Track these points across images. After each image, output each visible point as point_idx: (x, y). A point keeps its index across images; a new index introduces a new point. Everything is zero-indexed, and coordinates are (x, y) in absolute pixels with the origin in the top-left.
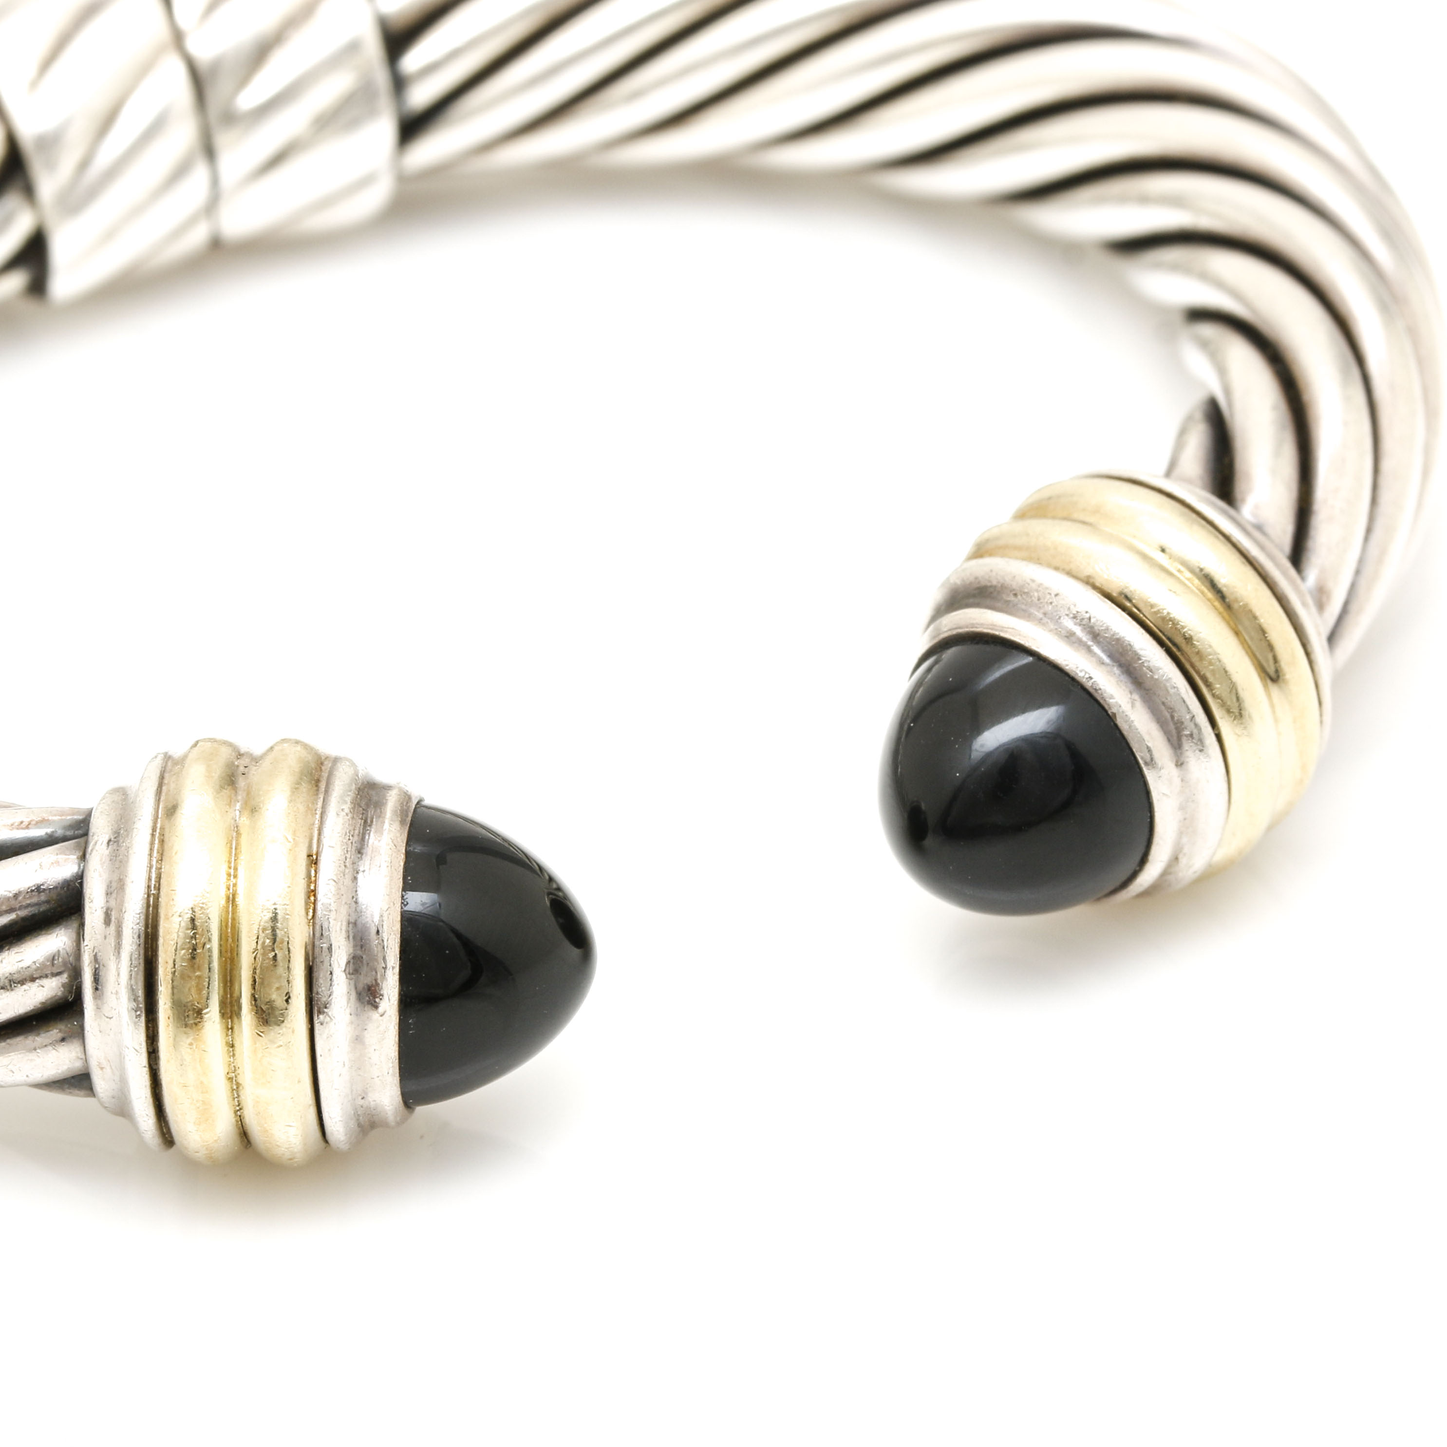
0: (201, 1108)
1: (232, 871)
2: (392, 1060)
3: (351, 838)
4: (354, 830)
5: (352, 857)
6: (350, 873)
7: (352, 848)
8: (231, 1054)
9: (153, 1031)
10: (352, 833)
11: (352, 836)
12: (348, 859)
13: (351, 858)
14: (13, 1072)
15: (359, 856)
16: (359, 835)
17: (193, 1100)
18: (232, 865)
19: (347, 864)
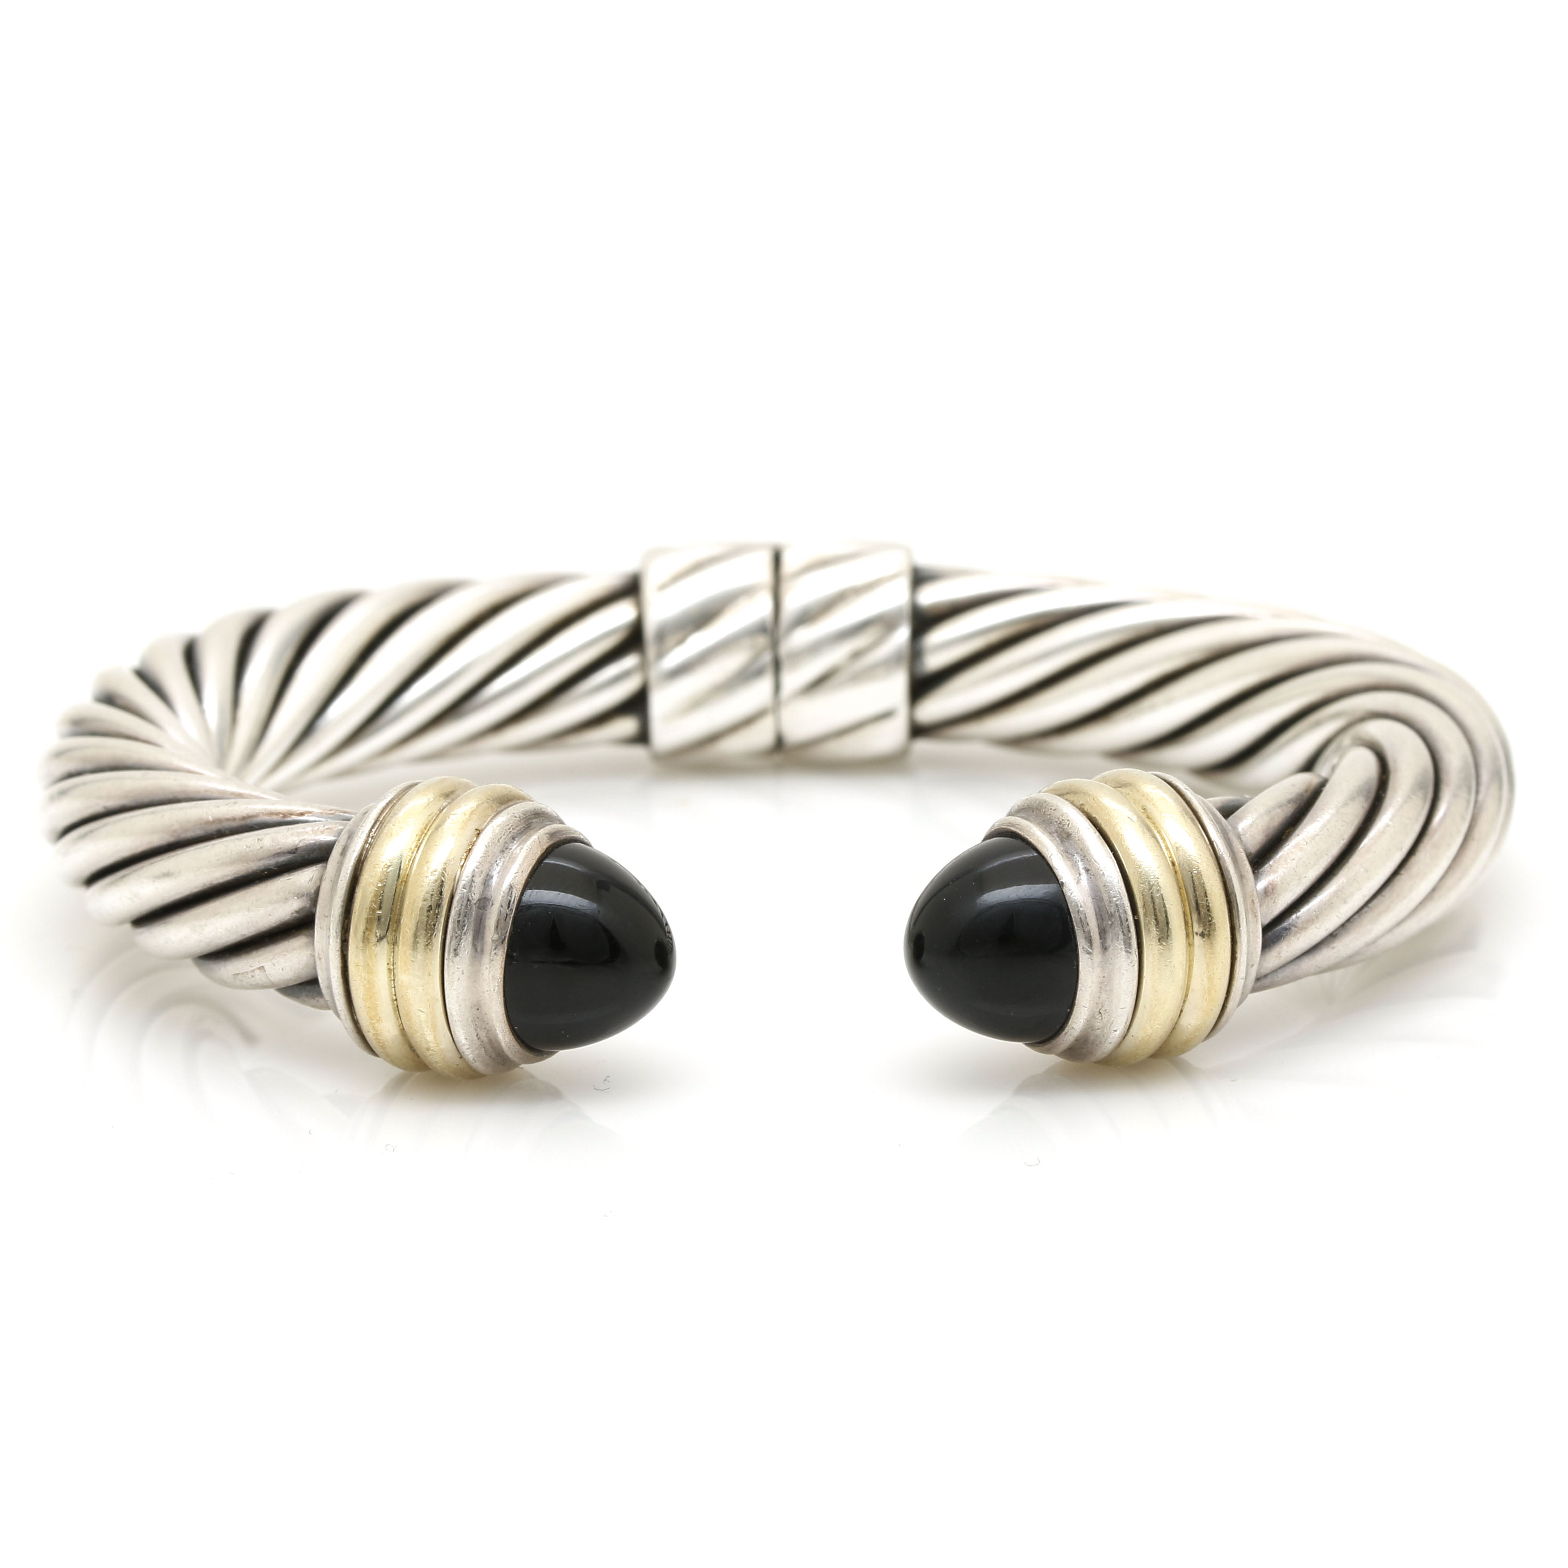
0: (367, 986)
1: (426, 831)
2: (497, 980)
3: (511, 829)
4: (517, 826)
5: (507, 839)
6: (501, 847)
7: (508, 834)
8: (392, 950)
9: (347, 925)
10: (514, 827)
11: (513, 829)
12: (502, 839)
13: (505, 839)
14: (275, 966)
15: (512, 841)
16: (518, 831)
17: (362, 978)
18: (428, 828)
19: (501, 841)
